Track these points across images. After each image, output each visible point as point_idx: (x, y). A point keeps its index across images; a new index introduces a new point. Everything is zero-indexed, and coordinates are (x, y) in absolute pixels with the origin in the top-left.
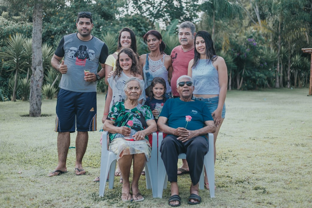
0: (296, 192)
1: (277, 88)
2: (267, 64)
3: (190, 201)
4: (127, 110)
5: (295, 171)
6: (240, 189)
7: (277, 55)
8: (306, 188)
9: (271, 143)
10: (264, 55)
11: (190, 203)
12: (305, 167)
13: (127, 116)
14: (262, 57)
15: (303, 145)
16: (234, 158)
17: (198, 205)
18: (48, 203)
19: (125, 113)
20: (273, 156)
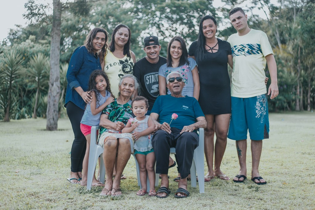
0: (292, 191)
1: (297, 111)
2: (287, 87)
3: (177, 194)
4: (119, 105)
5: (295, 174)
6: (234, 187)
7: (297, 78)
8: (302, 188)
9: (277, 152)
10: (284, 77)
11: (176, 196)
12: (306, 171)
13: (119, 111)
14: (281, 80)
15: (309, 154)
16: (236, 163)
17: (184, 199)
18: (34, 194)
19: (117, 108)
20: (276, 162)
